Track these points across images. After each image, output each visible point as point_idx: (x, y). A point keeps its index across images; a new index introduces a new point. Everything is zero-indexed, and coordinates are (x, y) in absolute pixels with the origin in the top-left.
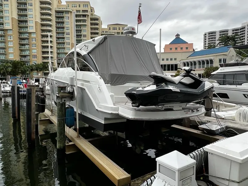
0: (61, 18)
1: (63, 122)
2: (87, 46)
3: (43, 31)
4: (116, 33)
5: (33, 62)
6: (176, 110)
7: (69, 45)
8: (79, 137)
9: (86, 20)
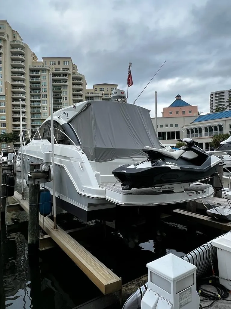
0: (37, 77)
1: (36, 209)
2: (67, 114)
3: (14, 93)
4: (104, 94)
5: (1, 131)
6: (177, 192)
7: (47, 109)
8: (57, 228)
9: (67, 80)
